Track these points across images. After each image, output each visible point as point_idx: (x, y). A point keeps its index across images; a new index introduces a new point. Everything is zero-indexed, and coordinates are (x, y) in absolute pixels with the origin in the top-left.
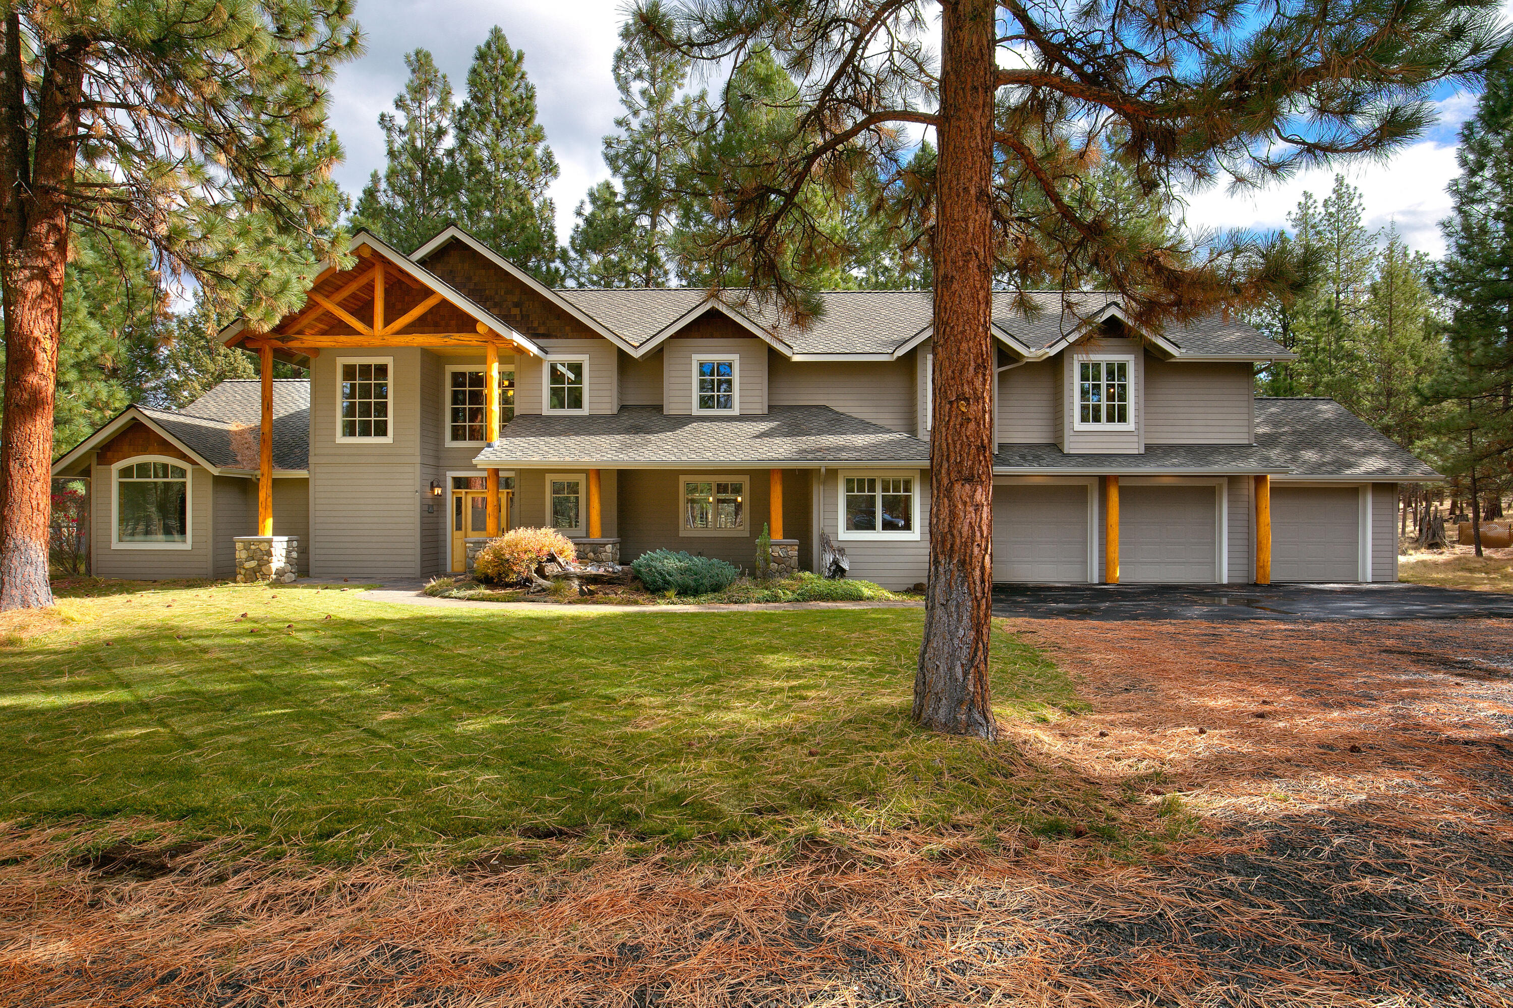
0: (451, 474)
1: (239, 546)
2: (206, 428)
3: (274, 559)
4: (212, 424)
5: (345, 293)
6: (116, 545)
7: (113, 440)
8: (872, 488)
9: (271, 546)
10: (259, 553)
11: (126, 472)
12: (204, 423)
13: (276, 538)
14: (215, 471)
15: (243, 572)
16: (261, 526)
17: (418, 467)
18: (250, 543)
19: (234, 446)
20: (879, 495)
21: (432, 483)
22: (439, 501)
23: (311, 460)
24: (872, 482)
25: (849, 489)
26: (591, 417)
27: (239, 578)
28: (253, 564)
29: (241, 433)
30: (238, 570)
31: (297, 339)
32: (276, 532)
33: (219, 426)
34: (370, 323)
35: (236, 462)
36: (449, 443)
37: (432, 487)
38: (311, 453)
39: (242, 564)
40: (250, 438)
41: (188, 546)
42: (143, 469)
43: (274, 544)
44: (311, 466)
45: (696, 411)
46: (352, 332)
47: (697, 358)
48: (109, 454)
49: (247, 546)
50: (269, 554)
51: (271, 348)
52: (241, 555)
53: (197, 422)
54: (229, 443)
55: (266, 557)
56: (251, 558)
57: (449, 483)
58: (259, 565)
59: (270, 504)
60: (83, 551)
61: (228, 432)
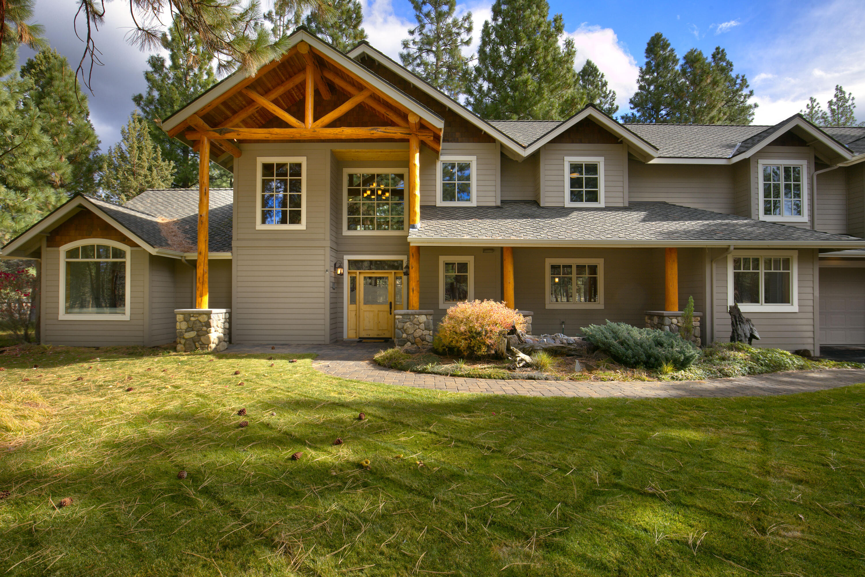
0: (347, 258)
1: (180, 317)
2: (141, 218)
3: (212, 330)
4: (144, 216)
5: (280, 91)
6: (63, 316)
7: (61, 226)
8: (756, 267)
9: (210, 318)
10: (199, 324)
11: (72, 253)
12: (138, 215)
13: (214, 311)
14: (153, 251)
15: (183, 341)
16: (199, 300)
17: (328, 250)
18: (190, 314)
19: (164, 233)
20: (762, 272)
21: (335, 264)
22: (338, 280)
23: (234, 244)
24: (756, 261)
25: (737, 266)
26: (478, 207)
27: (179, 347)
28: (193, 334)
29: (167, 224)
30: (178, 340)
31: (234, 131)
32: (212, 305)
33: (149, 218)
34: (301, 117)
35: (168, 245)
36: (346, 232)
37: (336, 268)
38: (234, 237)
39: (181, 335)
40: (175, 228)
41: (127, 317)
42: (87, 251)
43: (212, 316)
44: (234, 249)
45: (568, 204)
46: (285, 125)
47: (569, 160)
48: (58, 238)
49: (187, 317)
50: (208, 325)
51: (209, 140)
52: (182, 326)
53: (133, 213)
54: (159, 231)
55: (205, 328)
56: (190, 329)
57: (346, 264)
58: (198, 335)
59: (206, 280)
60: (34, 320)
61: (157, 223)
